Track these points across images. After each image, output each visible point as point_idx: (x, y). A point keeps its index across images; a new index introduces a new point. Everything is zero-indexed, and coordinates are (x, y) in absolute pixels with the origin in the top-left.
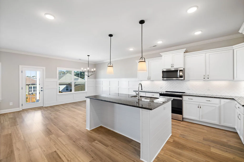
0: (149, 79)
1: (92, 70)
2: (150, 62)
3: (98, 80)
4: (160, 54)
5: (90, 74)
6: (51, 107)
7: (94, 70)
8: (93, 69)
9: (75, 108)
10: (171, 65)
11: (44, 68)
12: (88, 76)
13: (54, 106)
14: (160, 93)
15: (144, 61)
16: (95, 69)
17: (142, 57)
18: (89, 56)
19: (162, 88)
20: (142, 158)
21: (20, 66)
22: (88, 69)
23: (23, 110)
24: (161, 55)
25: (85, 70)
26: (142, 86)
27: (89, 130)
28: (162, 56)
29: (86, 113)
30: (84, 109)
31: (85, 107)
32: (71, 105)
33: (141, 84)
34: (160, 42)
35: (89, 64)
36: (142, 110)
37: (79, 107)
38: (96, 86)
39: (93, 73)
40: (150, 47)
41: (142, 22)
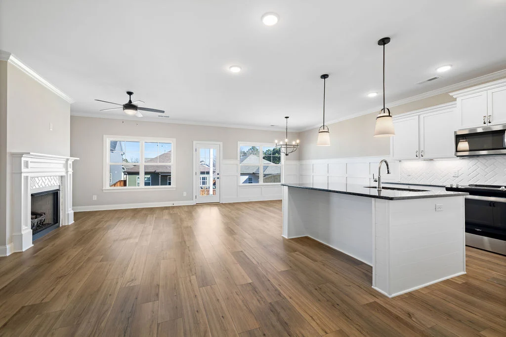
0: (420, 155)
1: (294, 143)
2: (421, 117)
3: (304, 162)
4: (451, 94)
5: (289, 150)
6: (230, 204)
7: (296, 143)
8: (295, 141)
9: (265, 209)
10: (483, 118)
11: (221, 143)
12: (286, 155)
13: (234, 203)
14: (449, 186)
15: (388, 115)
16: (298, 141)
17: (384, 109)
18: (287, 118)
19: (458, 177)
20: (376, 286)
21: (195, 142)
22: (286, 140)
23: (198, 205)
24: (452, 96)
25: (281, 143)
26: (389, 167)
27: (287, 238)
28: (455, 100)
29: (281, 217)
30: (278, 211)
31: (281, 209)
32: (259, 205)
33: (385, 162)
34: (444, 69)
35: (287, 132)
36: (375, 202)
37: (271, 209)
38: (301, 175)
39: (295, 149)
40: (419, 84)
41: (384, 41)
